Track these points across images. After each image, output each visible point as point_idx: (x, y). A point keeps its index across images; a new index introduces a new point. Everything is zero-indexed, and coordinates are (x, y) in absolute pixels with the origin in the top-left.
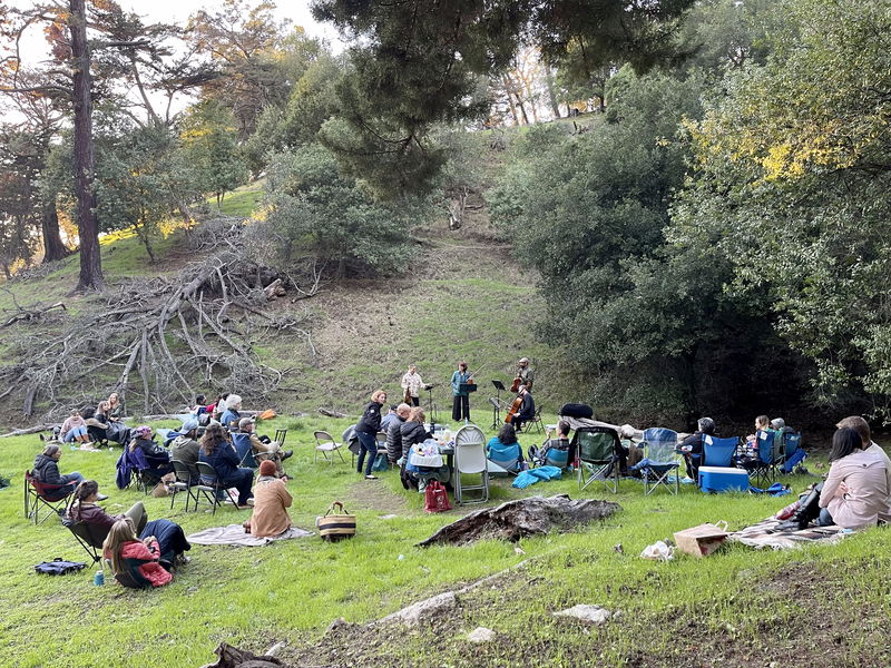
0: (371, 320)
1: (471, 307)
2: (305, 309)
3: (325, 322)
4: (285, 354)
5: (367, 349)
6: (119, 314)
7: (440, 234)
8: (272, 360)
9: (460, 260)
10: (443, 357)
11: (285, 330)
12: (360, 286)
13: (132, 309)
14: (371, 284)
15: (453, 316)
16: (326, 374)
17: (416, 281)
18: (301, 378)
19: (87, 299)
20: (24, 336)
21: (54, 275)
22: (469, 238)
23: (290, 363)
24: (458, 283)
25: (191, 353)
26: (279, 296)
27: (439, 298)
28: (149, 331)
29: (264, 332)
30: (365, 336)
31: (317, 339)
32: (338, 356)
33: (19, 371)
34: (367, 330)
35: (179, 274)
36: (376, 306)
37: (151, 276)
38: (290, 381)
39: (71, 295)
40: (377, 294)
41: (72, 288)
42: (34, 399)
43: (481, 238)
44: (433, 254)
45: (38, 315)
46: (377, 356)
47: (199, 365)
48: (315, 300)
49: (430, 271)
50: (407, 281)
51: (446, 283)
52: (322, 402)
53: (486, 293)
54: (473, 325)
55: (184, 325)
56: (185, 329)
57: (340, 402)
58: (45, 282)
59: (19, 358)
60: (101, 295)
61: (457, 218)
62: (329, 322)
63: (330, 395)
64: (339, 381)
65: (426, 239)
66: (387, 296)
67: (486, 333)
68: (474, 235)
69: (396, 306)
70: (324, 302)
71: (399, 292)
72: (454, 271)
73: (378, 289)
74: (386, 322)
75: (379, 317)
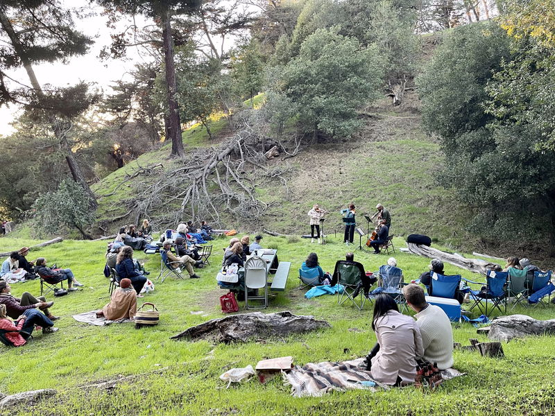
0: (327, 170)
1: (399, 160)
2: (288, 165)
3: (300, 173)
4: (273, 193)
5: (322, 191)
7: (386, 109)
8: (265, 196)
9: (396, 127)
10: (372, 195)
11: (275, 178)
12: (325, 148)
13: (192, 167)
14: (332, 147)
15: (385, 166)
16: (295, 205)
17: (363, 143)
18: (280, 208)
19: (174, 161)
22: (406, 111)
23: (275, 198)
24: (392, 143)
26: (275, 156)
27: (377, 155)
28: (196, 180)
29: (263, 179)
30: (322, 181)
31: (293, 183)
32: (304, 194)
33: (134, 202)
34: (324, 177)
35: (221, 144)
36: (333, 161)
37: (208, 146)
40: (336, 154)
43: (415, 111)
44: (378, 124)
45: (149, 171)
46: (328, 194)
48: (296, 158)
49: (374, 135)
50: (357, 144)
51: (384, 143)
52: (290, 223)
53: (411, 150)
54: (398, 172)
55: (218, 175)
56: (219, 178)
57: (301, 224)
58: (159, 151)
60: (181, 159)
61: (399, 97)
62: (302, 173)
63: (295, 219)
64: (302, 210)
65: (375, 114)
66: (341, 155)
67: (407, 178)
68: (410, 109)
69: (346, 161)
71: (350, 151)
72: (391, 135)
73: (336, 149)
74: (338, 172)
75: (333, 168)
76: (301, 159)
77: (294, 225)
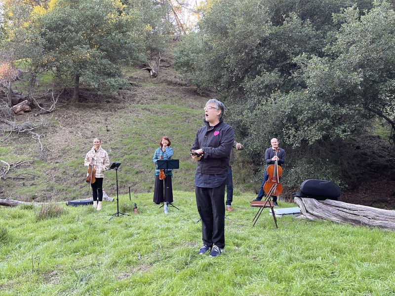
1: (165, 121)
2: (43, 120)
3: (57, 129)
4: (20, 151)
7: (144, 80)
9: (157, 93)
12: (88, 106)
14: (95, 106)
15: (153, 126)
16: (52, 165)
17: (127, 105)
18: (31, 169)
22: (162, 82)
24: (156, 106)
26: (25, 111)
27: (143, 115)
30: (87, 138)
32: (64, 152)
34: (89, 133)
36: (98, 119)
40: (99, 112)
43: (170, 83)
44: (139, 90)
48: (52, 115)
50: (121, 105)
51: (148, 106)
52: (45, 187)
53: (174, 113)
57: (61, 187)
61: (155, 70)
62: (61, 129)
63: (52, 182)
64: (61, 170)
65: (135, 82)
66: (107, 113)
68: (166, 81)
69: (112, 119)
71: (115, 111)
72: (153, 100)
73: (100, 108)
74: (104, 129)
75: (99, 126)
76: (59, 116)
77: (52, 189)
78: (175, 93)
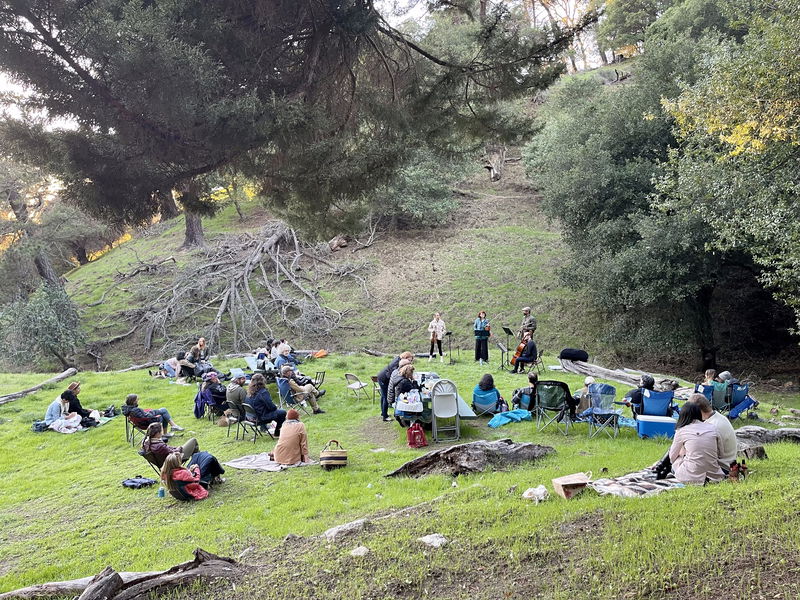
0: (417, 266)
1: (506, 253)
2: (363, 258)
3: (379, 269)
4: (345, 297)
5: (413, 293)
6: (214, 266)
7: (482, 186)
8: (335, 302)
9: (498, 209)
10: (478, 299)
11: (345, 277)
12: (409, 236)
13: (224, 262)
14: (418, 234)
15: (490, 261)
16: (378, 314)
17: (458, 230)
18: (358, 318)
19: (191, 253)
20: (144, 284)
21: (167, 233)
22: (507, 188)
23: (349, 305)
24: (496, 231)
25: (270, 297)
26: (342, 247)
27: (478, 246)
28: (236, 281)
29: (329, 279)
30: (411, 281)
31: (372, 284)
32: (389, 298)
33: (140, 314)
34: (413, 275)
35: (261, 230)
36: (422, 254)
37: (240, 232)
38: (349, 320)
39: (180, 250)
40: (423, 243)
41: (181, 243)
42: (152, 336)
43: (519, 188)
44: (474, 204)
45: (154, 267)
46: (421, 299)
47: (277, 307)
48: (371, 250)
49: (471, 220)
50: (450, 231)
51: (484, 231)
52: (375, 338)
53: (520, 240)
54: (508, 269)
55: (264, 274)
56: (265, 278)
57: (389, 339)
58: (161, 239)
59: (140, 303)
60: (202, 250)
61: (497, 170)
62: (382, 269)
63: (381, 333)
64: (388, 320)
65: (469, 191)
66: (432, 245)
67: (519, 276)
68: (513, 185)
69: (439, 253)
70: (378, 251)
71: (443, 241)
72: (492, 220)
73: (424, 238)
74: (430, 268)
75: (424, 263)
77: (381, 340)
78: (525, 207)
